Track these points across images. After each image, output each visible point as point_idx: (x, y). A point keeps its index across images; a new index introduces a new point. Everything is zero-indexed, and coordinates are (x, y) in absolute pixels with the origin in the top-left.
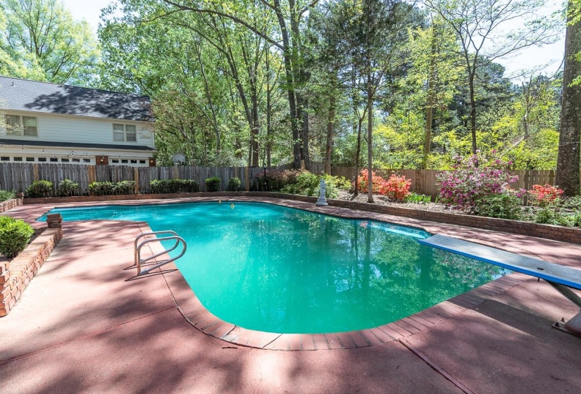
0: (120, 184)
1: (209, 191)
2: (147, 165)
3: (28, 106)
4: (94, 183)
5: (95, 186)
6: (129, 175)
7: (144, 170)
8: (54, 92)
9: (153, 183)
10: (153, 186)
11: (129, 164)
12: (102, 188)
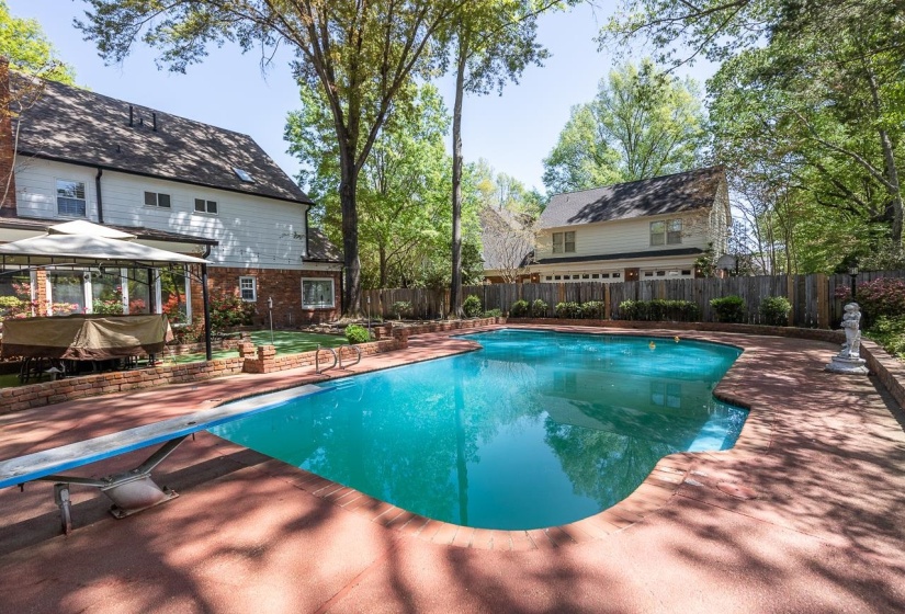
0: (586, 306)
1: (721, 321)
2: (622, 279)
3: (570, 221)
6: (597, 294)
7: (618, 287)
8: (599, 198)
9: (623, 304)
10: (623, 309)
11: (601, 280)
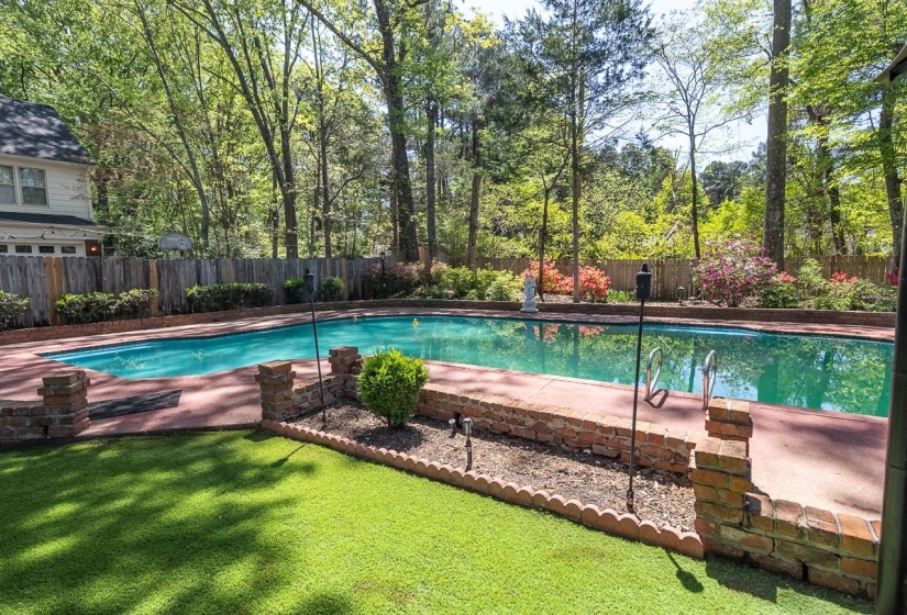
0: (125, 297)
4: (70, 297)
5: (71, 304)
9: (192, 290)
10: (191, 299)
12: (87, 307)
